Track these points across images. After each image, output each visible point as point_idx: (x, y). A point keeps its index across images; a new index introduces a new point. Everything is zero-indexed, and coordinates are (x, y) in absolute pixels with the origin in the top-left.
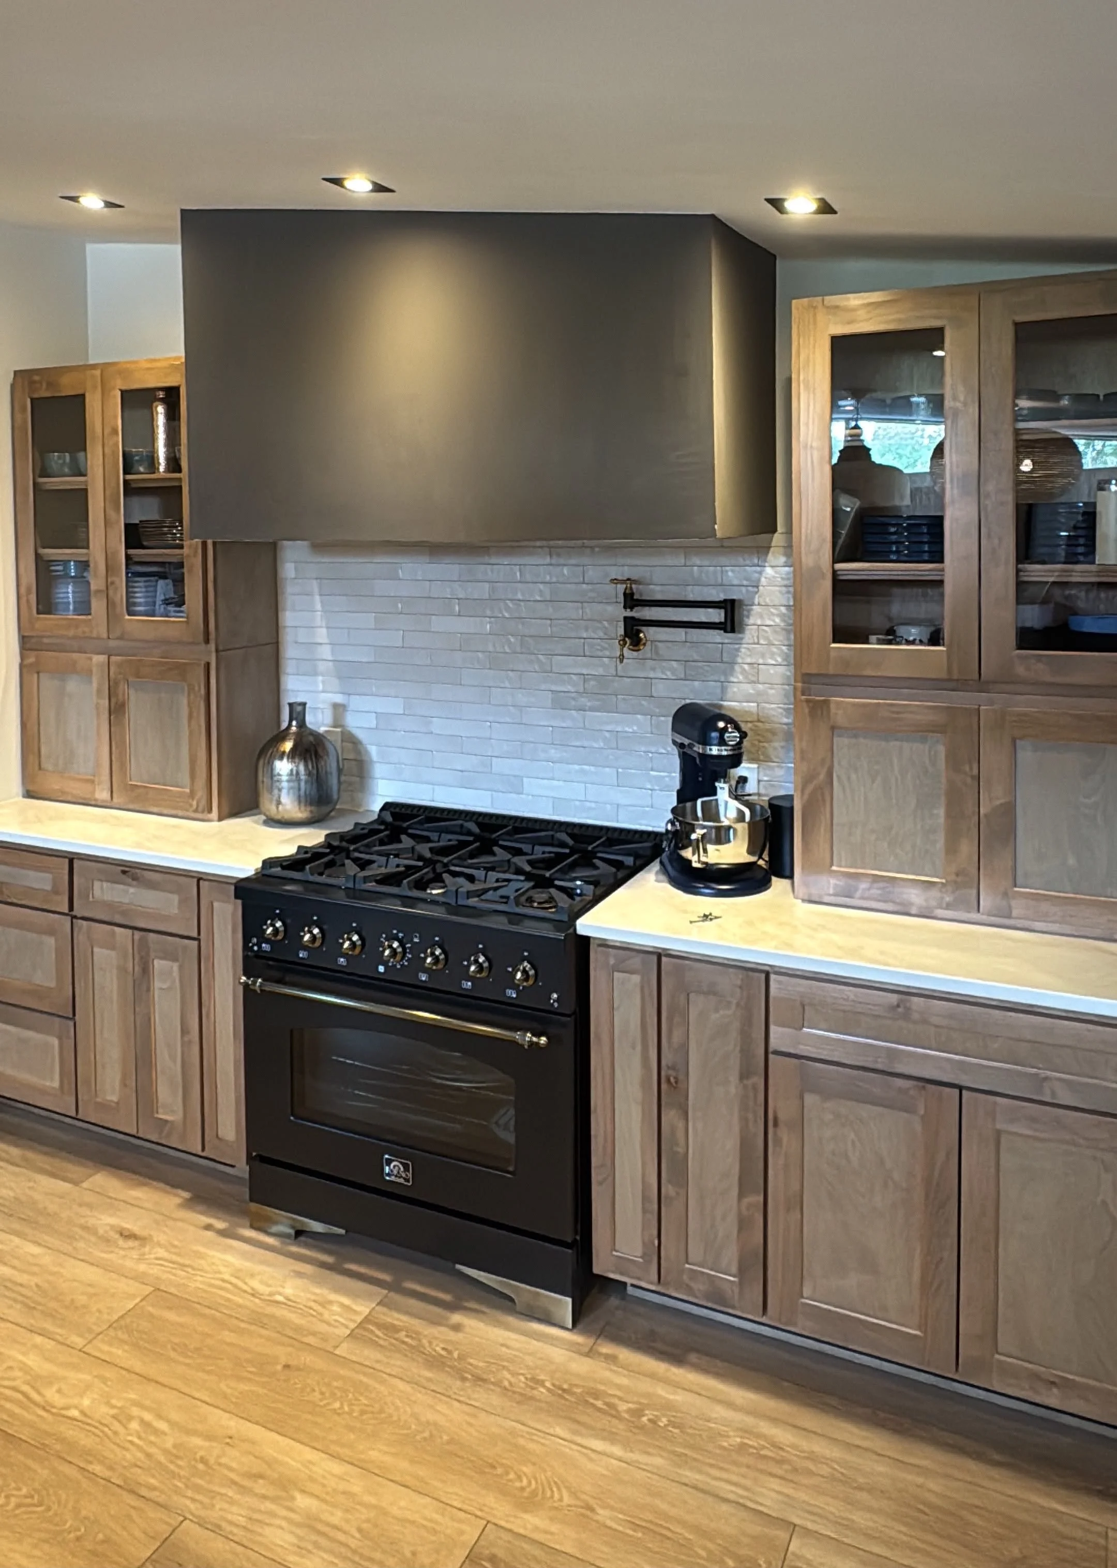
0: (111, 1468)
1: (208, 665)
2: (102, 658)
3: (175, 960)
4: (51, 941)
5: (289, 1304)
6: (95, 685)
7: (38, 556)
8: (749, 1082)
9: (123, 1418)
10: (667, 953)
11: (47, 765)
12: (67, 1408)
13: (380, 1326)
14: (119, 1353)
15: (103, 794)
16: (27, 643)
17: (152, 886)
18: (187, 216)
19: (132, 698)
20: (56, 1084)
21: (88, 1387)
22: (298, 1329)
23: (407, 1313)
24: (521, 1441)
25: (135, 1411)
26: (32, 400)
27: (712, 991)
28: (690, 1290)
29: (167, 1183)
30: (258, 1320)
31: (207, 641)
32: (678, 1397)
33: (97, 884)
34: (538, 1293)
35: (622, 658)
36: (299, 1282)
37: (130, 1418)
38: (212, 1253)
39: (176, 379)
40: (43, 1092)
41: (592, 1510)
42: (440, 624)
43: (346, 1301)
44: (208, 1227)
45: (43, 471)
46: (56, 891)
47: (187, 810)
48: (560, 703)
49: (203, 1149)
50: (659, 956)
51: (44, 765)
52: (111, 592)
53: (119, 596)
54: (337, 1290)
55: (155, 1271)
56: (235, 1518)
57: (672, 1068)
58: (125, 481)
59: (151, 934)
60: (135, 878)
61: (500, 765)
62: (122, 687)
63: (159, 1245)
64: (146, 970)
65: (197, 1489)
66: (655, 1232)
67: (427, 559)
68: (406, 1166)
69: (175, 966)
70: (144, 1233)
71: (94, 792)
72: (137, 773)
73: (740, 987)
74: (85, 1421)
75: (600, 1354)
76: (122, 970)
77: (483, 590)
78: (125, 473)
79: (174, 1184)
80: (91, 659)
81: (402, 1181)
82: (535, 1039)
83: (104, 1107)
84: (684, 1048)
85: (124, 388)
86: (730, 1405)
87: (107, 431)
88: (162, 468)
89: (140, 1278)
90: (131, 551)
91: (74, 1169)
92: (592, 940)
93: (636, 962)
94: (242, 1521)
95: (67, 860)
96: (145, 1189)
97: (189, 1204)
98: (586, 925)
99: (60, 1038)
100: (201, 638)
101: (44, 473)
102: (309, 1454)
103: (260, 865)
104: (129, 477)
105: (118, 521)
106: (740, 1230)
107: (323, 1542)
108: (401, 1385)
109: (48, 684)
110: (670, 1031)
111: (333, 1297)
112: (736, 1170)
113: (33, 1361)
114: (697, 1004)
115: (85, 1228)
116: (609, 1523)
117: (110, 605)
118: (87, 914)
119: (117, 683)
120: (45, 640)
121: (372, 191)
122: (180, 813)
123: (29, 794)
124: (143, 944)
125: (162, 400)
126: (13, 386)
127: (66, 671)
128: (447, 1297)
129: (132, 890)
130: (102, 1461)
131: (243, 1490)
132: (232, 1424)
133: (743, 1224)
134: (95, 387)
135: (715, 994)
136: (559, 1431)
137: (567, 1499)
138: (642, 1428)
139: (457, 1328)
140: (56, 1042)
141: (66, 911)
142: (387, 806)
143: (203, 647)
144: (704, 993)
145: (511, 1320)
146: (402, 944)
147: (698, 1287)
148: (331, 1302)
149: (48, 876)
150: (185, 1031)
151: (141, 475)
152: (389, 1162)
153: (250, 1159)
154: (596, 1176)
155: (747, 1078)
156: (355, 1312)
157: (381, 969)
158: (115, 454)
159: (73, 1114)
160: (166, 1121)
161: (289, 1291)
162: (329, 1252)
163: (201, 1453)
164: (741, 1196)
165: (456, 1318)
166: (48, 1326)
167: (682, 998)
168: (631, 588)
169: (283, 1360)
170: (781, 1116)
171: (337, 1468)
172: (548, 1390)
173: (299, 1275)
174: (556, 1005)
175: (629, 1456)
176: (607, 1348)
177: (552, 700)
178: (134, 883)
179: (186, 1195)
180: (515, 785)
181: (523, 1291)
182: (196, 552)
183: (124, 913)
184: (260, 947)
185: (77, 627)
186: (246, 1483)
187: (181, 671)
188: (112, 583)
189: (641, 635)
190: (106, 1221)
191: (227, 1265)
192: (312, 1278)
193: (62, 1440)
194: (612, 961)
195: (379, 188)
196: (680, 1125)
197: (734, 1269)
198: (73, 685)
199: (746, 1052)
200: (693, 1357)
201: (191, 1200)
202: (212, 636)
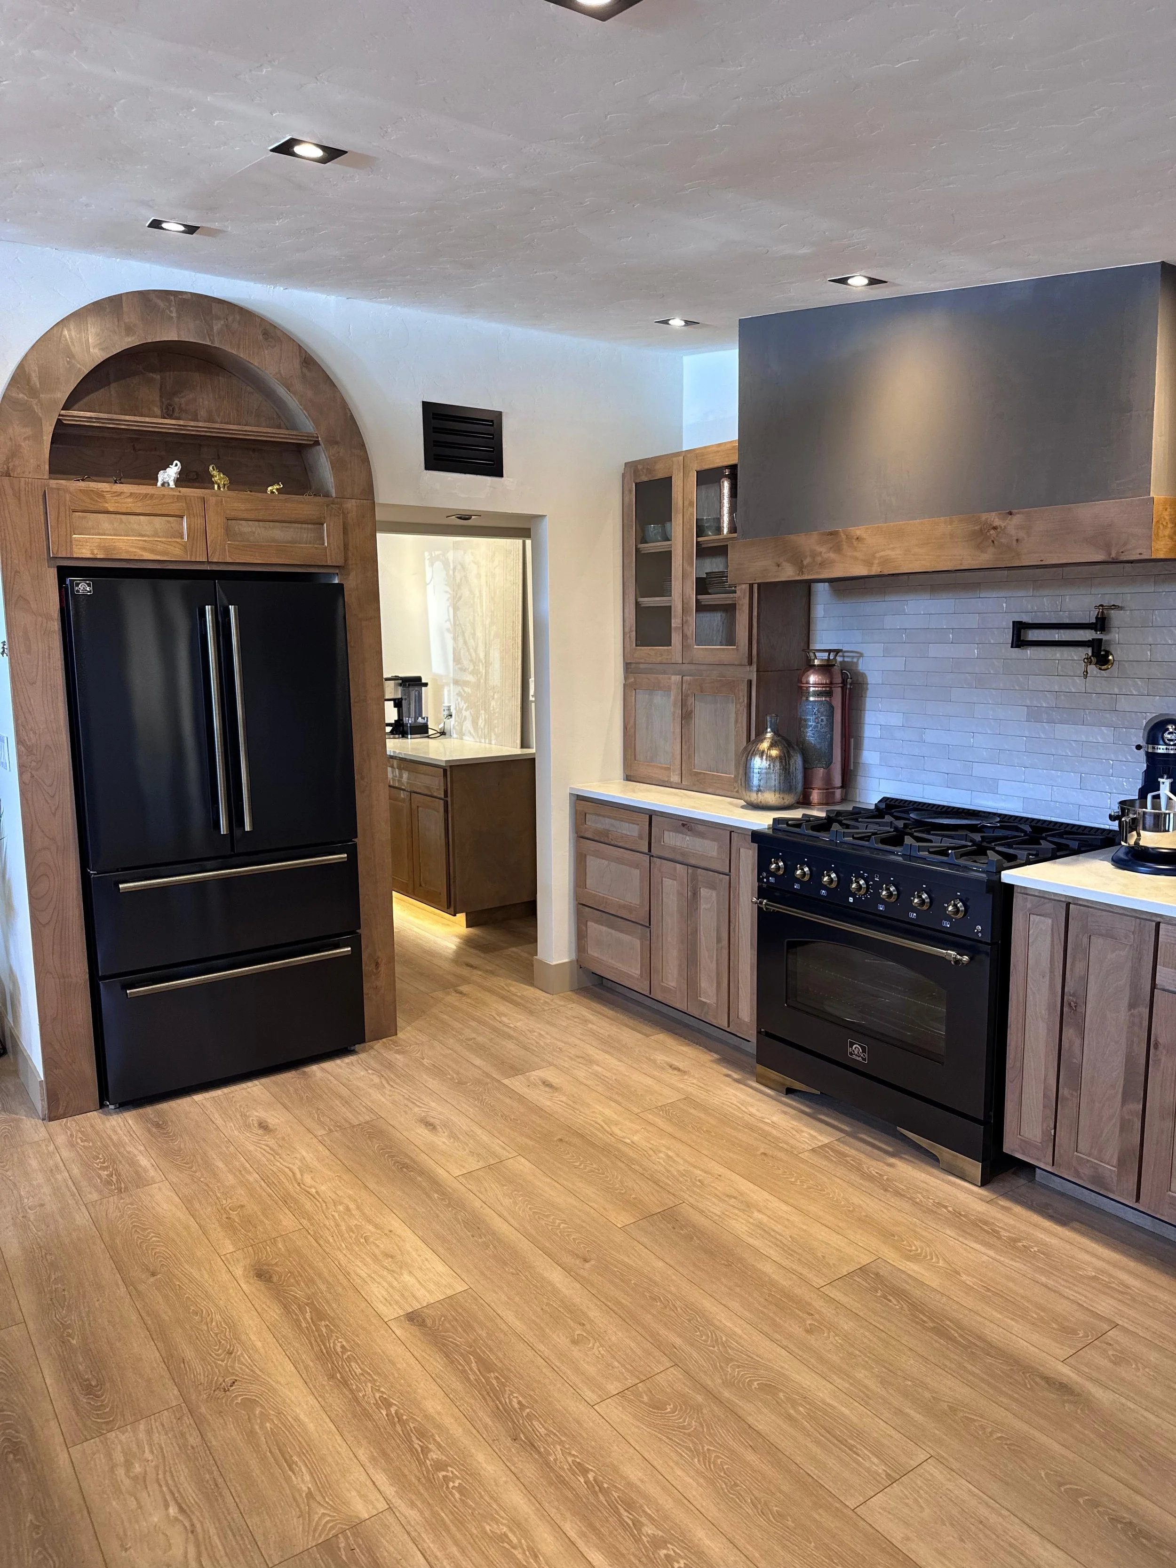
0: (644, 1169)
1: (750, 682)
2: (679, 678)
3: (714, 888)
4: (636, 872)
5: (773, 1125)
6: (672, 698)
7: (637, 604)
8: (1135, 1012)
9: (656, 1151)
10: (1076, 901)
11: (640, 757)
12: (624, 1138)
13: (833, 1150)
14: (659, 1122)
15: (675, 778)
16: (629, 668)
17: (702, 835)
18: (744, 324)
19: (697, 708)
20: (638, 972)
21: (637, 1132)
22: (778, 1139)
23: (857, 1149)
24: (918, 1230)
25: (663, 1149)
26: (636, 484)
27: (1109, 935)
28: (1077, 1174)
29: (706, 1048)
30: (751, 1128)
31: (750, 663)
32: (1054, 1241)
33: (666, 833)
34: (957, 1156)
35: (1086, 674)
36: (783, 1116)
37: (660, 1152)
38: (728, 1089)
39: (733, 459)
40: (630, 976)
41: (959, 1274)
42: (934, 650)
43: (812, 1132)
44: (727, 1076)
45: (643, 539)
46: (641, 837)
47: (732, 791)
48: (1034, 715)
49: (729, 1026)
50: (1068, 904)
51: (638, 757)
52: (685, 628)
53: (691, 629)
54: (807, 1126)
55: (690, 1089)
56: (715, 1211)
57: (1074, 995)
58: (697, 542)
59: (699, 870)
60: (690, 829)
61: (979, 770)
62: (691, 700)
63: (693, 1076)
64: (695, 894)
65: (694, 1192)
66: (1052, 1126)
67: (927, 596)
68: (864, 1051)
69: (714, 893)
70: (686, 1069)
71: (669, 777)
72: (700, 762)
73: (1133, 933)
74: (633, 1145)
75: (998, 1204)
76: (680, 894)
77: (973, 621)
78: (697, 537)
79: (710, 1050)
80: (670, 679)
81: (860, 1059)
82: (959, 957)
83: (666, 990)
84: (1085, 980)
85: (698, 469)
86: (1098, 1258)
87: (686, 503)
88: (725, 531)
89: (677, 1089)
90: (700, 597)
91: (647, 1029)
92: (1015, 888)
93: (1048, 907)
94: (718, 1213)
95: (648, 816)
96: (690, 1048)
97: (718, 1062)
98: (1009, 876)
99: (641, 939)
100: (746, 661)
101: (644, 541)
102: (766, 1195)
103: (771, 822)
104: (700, 539)
105: (692, 573)
106: (1122, 1130)
107: (766, 1236)
108: (838, 1181)
109: (642, 697)
110: (1073, 964)
111: (804, 1129)
112: (1121, 1082)
113: (608, 1112)
114: (1098, 943)
115: (649, 1059)
116: (968, 1282)
117: (684, 637)
118: (661, 854)
119: (687, 696)
120: (642, 666)
121: (868, 285)
122: (729, 794)
123: (628, 778)
124: (693, 879)
125: (728, 477)
126: (623, 475)
127: (654, 688)
128: (890, 1149)
129: (688, 838)
130: (640, 1165)
131: (721, 1200)
132: (721, 1170)
133: (1124, 1126)
134: (679, 470)
135: (1112, 937)
136: (948, 1232)
137: (941, 1263)
138: (1017, 1249)
139: (891, 1165)
140: (638, 942)
141: (647, 851)
142: (884, 800)
143: (748, 668)
144: (1102, 935)
145: (935, 1172)
146: (867, 882)
147: (1086, 1171)
148: (803, 1131)
149: (636, 827)
150: (719, 940)
151: (710, 537)
152: (852, 1044)
153: (759, 1032)
154: (1010, 1075)
155: (1134, 1008)
156: (818, 1140)
157: (851, 900)
158: (691, 520)
159: (647, 994)
160: (705, 1003)
161: (775, 1119)
162: (810, 1107)
163: (700, 1178)
164: (1124, 1101)
165: (892, 1160)
166: (619, 1099)
167: (1085, 940)
168: (1103, 612)
169: (762, 1150)
170: (1160, 1040)
171: (785, 1207)
172: (949, 1211)
173: (785, 1113)
174: (980, 935)
175: (998, 1257)
176: (1003, 1202)
177: (1028, 714)
178: (689, 833)
179: (716, 1056)
180: (991, 786)
181: (946, 1154)
182: (745, 593)
183: (684, 854)
184: (768, 880)
185: (661, 655)
186: (724, 1197)
187: (730, 686)
188: (687, 621)
189: (1110, 657)
190: (661, 1058)
191: (735, 1096)
192: (793, 1117)
193: (619, 1150)
194: (1029, 905)
195: (873, 282)
196: (1078, 1042)
197: (1115, 1161)
198: (659, 699)
199: (1135, 986)
200: (1076, 1225)
201: (718, 1059)
202: (755, 659)
